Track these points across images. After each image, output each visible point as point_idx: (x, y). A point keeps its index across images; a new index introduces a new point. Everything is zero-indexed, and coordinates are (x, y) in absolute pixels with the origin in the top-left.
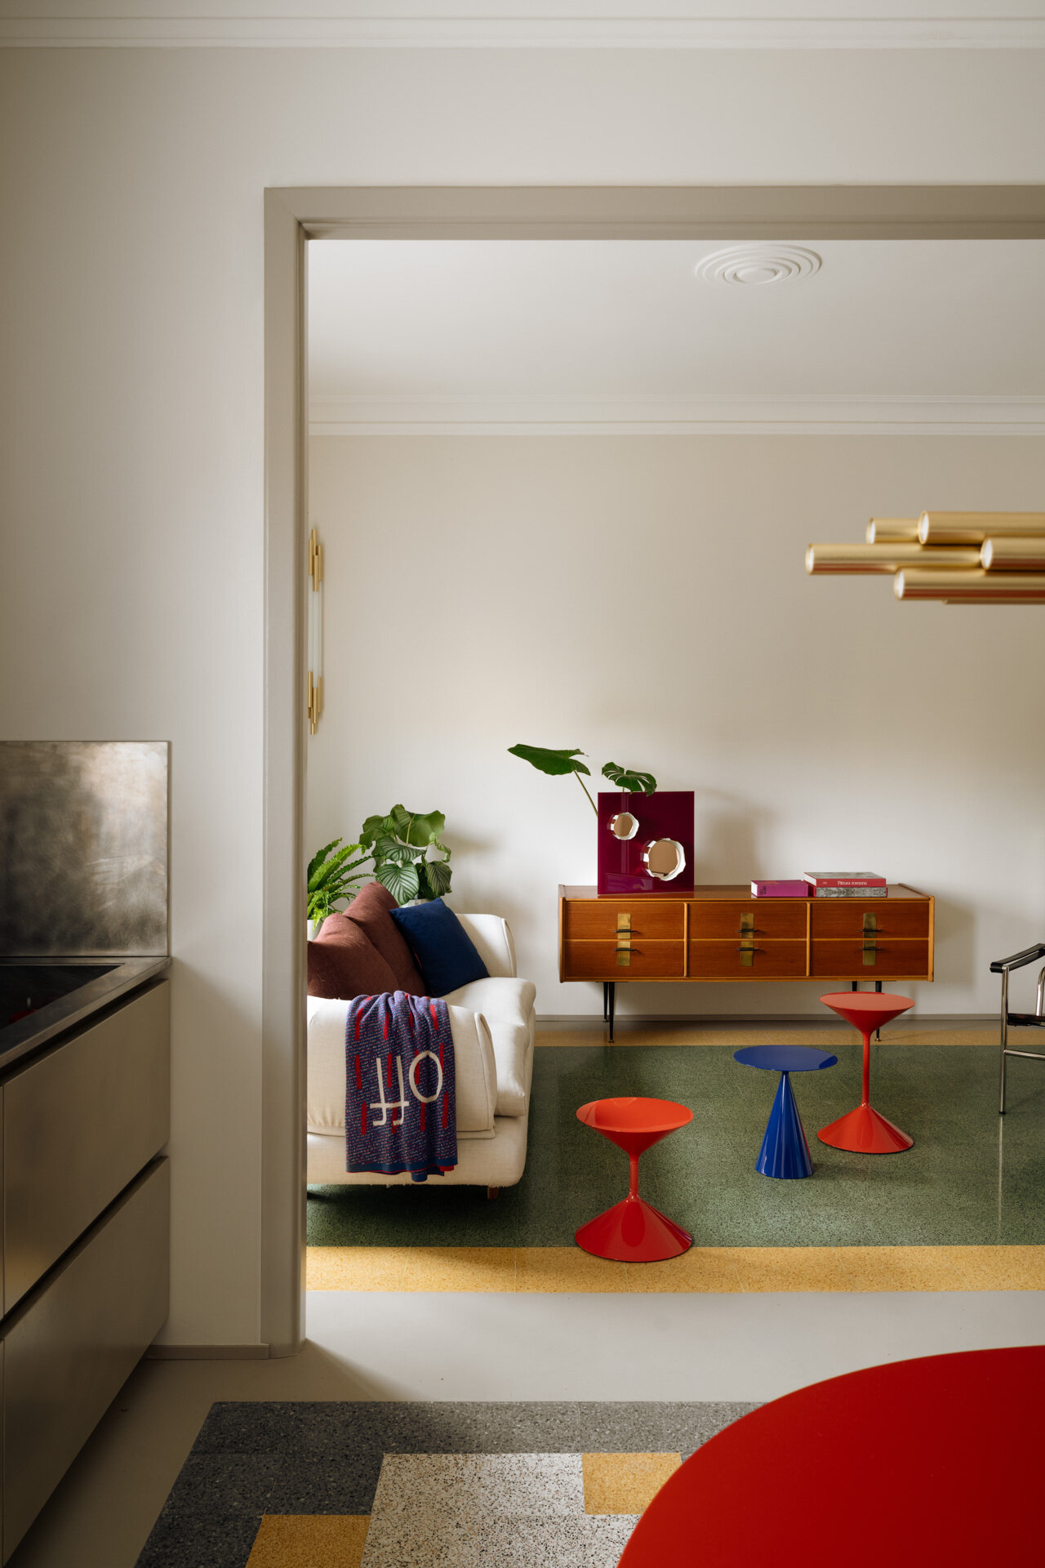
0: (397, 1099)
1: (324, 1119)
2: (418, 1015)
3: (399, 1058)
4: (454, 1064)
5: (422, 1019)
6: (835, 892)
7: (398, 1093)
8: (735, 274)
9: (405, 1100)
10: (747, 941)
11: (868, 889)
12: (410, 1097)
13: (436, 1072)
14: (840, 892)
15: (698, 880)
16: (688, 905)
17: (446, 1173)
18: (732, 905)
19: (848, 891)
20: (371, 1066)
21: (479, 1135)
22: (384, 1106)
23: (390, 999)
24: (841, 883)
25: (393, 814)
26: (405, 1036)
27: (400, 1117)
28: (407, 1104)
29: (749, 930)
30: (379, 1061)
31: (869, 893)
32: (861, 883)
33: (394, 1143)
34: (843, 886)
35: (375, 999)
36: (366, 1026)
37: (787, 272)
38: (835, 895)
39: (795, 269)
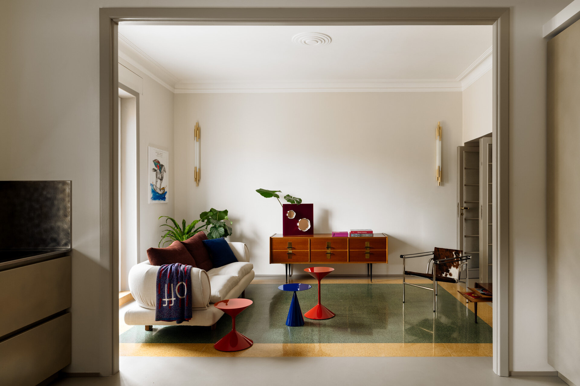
0: (171, 297)
1: (151, 304)
2: (180, 270)
3: (172, 285)
4: (191, 286)
5: (181, 272)
6: (357, 235)
7: (171, 296)
8: (305, 42)
9: (174, 298)
10: (329, 251)
11: (367, 234)
12: (176, 296)
13: (185, 288)
14: (358, 235)
15: (315, 232)
16: (310, 239)
17: (189, 320)
18: (324, 239)
19: (361, 235)
20: (164, 287)
21: (202, 309)
22: (166, 300)
23: (173, 266)
24: (359, 232)
25: (211, 211)
26: (175, 277)
27: (172, 303)
28: (175, 299)
29: (329, 247)
30: (166, 285)
31: (367, 235)
32: (365, 232)
33: (170, 311)
34: (359, 233)
35: (168, 266)
36: (164, 274)
37: (321, 42)
38: (357, 236)
39: (323, 41)
